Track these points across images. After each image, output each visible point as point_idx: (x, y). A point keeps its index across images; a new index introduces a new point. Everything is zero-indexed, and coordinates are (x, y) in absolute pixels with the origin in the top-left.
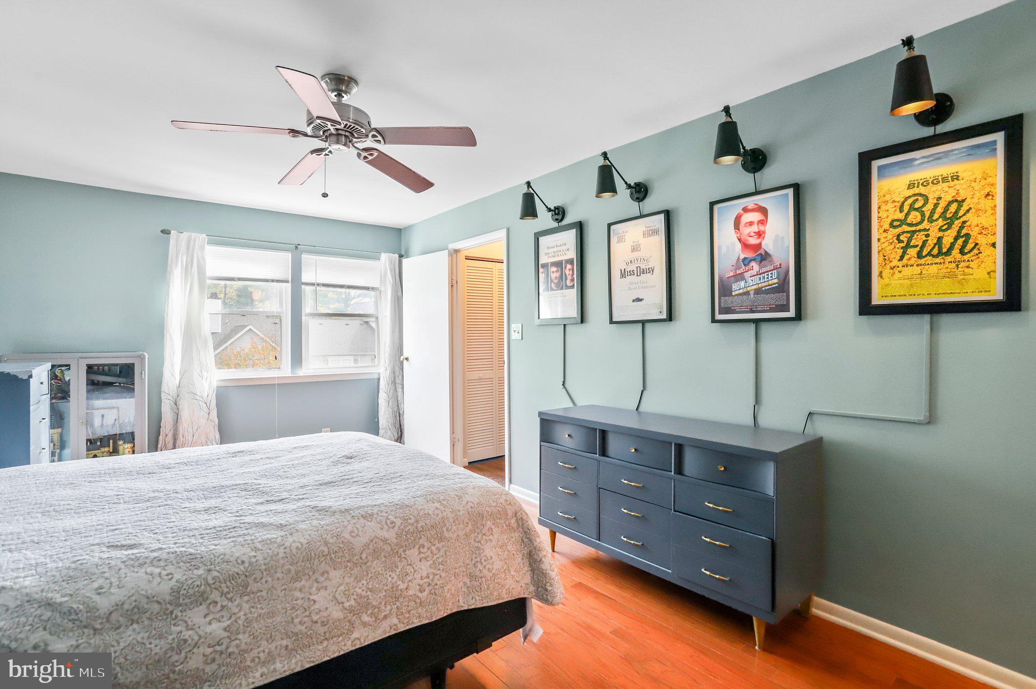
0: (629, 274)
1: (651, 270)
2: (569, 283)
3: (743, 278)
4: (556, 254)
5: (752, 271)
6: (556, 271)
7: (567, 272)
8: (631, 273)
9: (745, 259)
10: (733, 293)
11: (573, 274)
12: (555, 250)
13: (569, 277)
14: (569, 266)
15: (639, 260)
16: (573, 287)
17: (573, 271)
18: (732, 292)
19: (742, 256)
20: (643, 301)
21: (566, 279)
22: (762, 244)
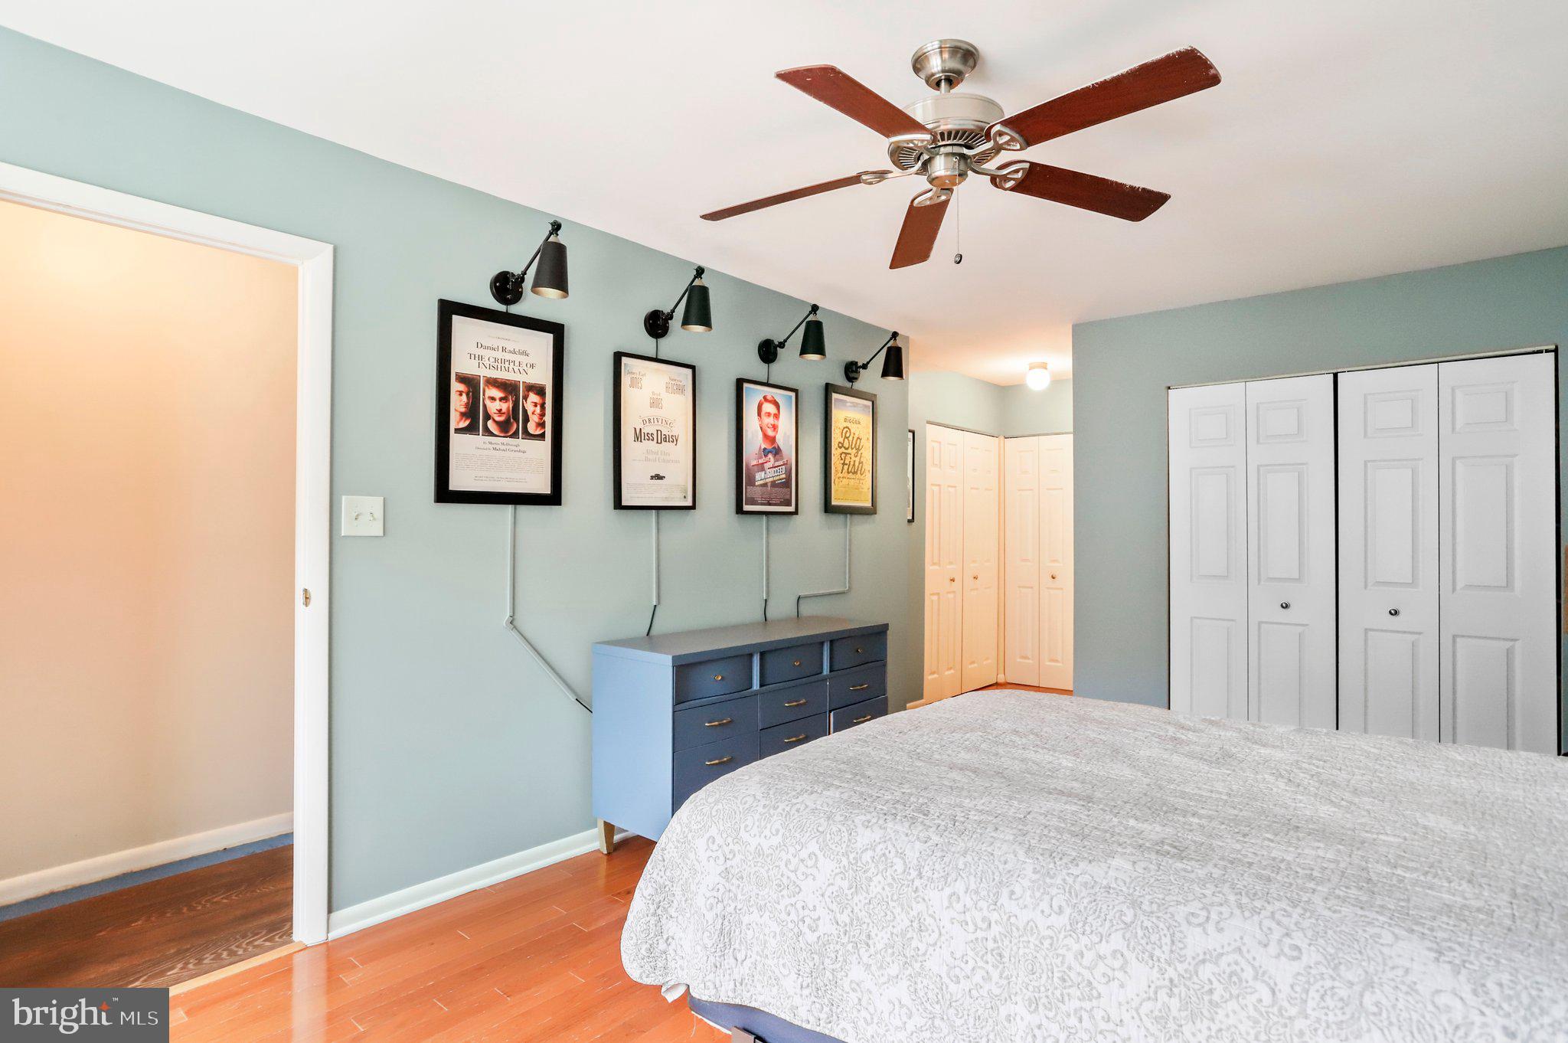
0: (646, 437)
1: (674, 440)
2: (532, 428)
3: (763, 469)
4: (498, 363)
5: (769, 463)
6: (501, 399)
7: (530, 408)
8: (650, 437)
9: (765, 449)
10: (757, 484)
11: (543, 415)
12: (500, 355)
13: (534, 419)
14: (533, 397)
15: (660, 421)
16: (542, 436)
17: (543, 406)
18: (755, 481)
19: (763, 446)
20: (665, 479)
21: (526, 419)
22: (777, 437)
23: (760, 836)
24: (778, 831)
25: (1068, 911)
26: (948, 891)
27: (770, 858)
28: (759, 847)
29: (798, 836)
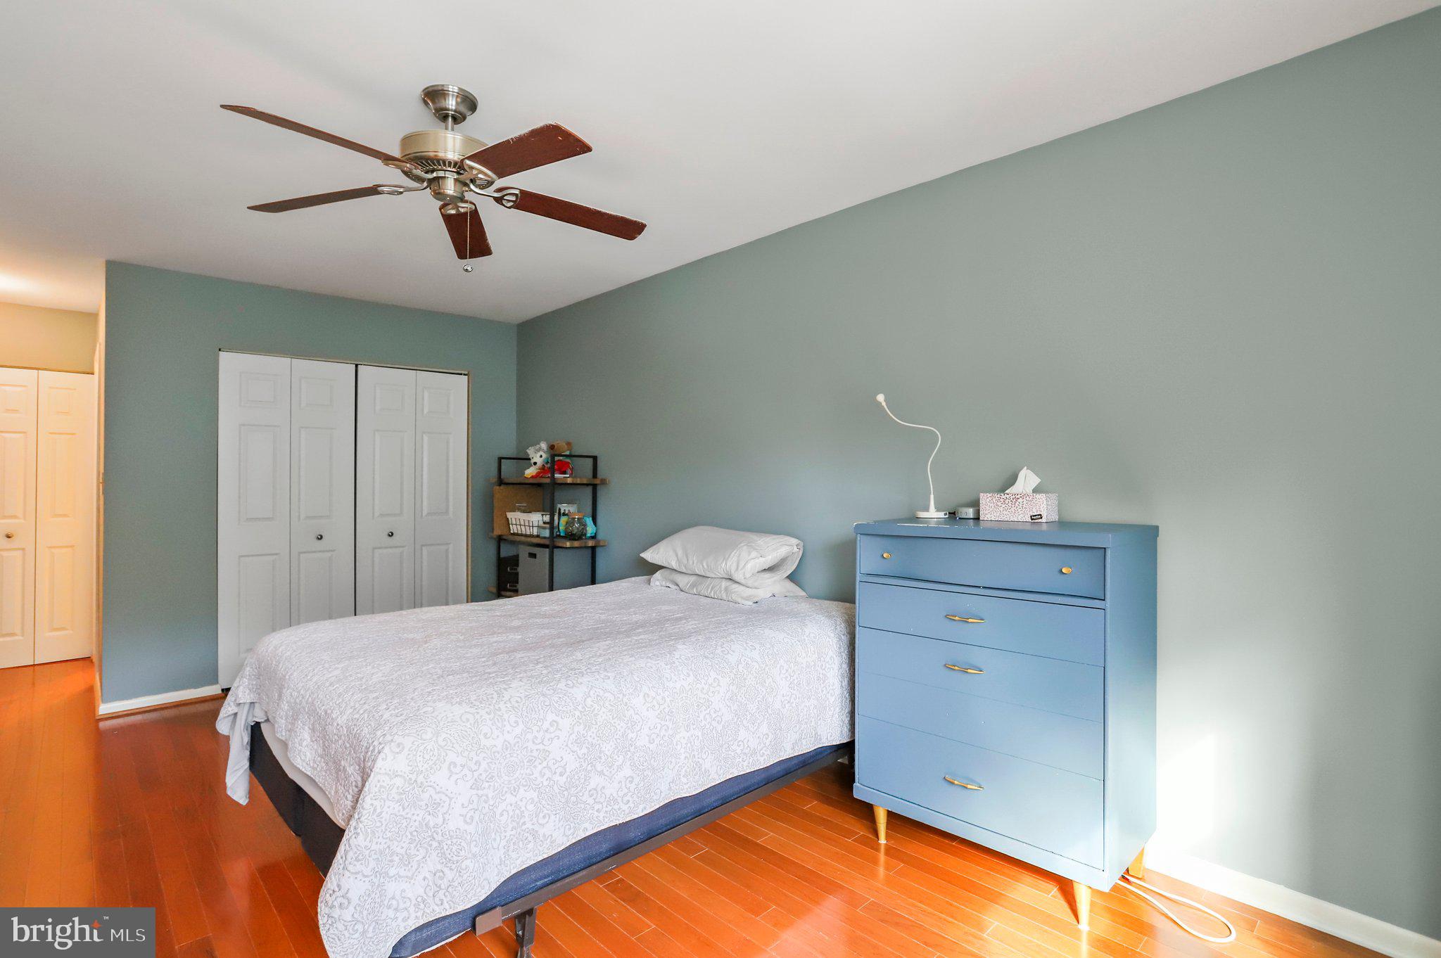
23: (503, 734)
24: (516, 722)
25: (691, 673)
26: (642, 695)
27: (517, 745)
28: (506, 743)
29: (536, 716)
